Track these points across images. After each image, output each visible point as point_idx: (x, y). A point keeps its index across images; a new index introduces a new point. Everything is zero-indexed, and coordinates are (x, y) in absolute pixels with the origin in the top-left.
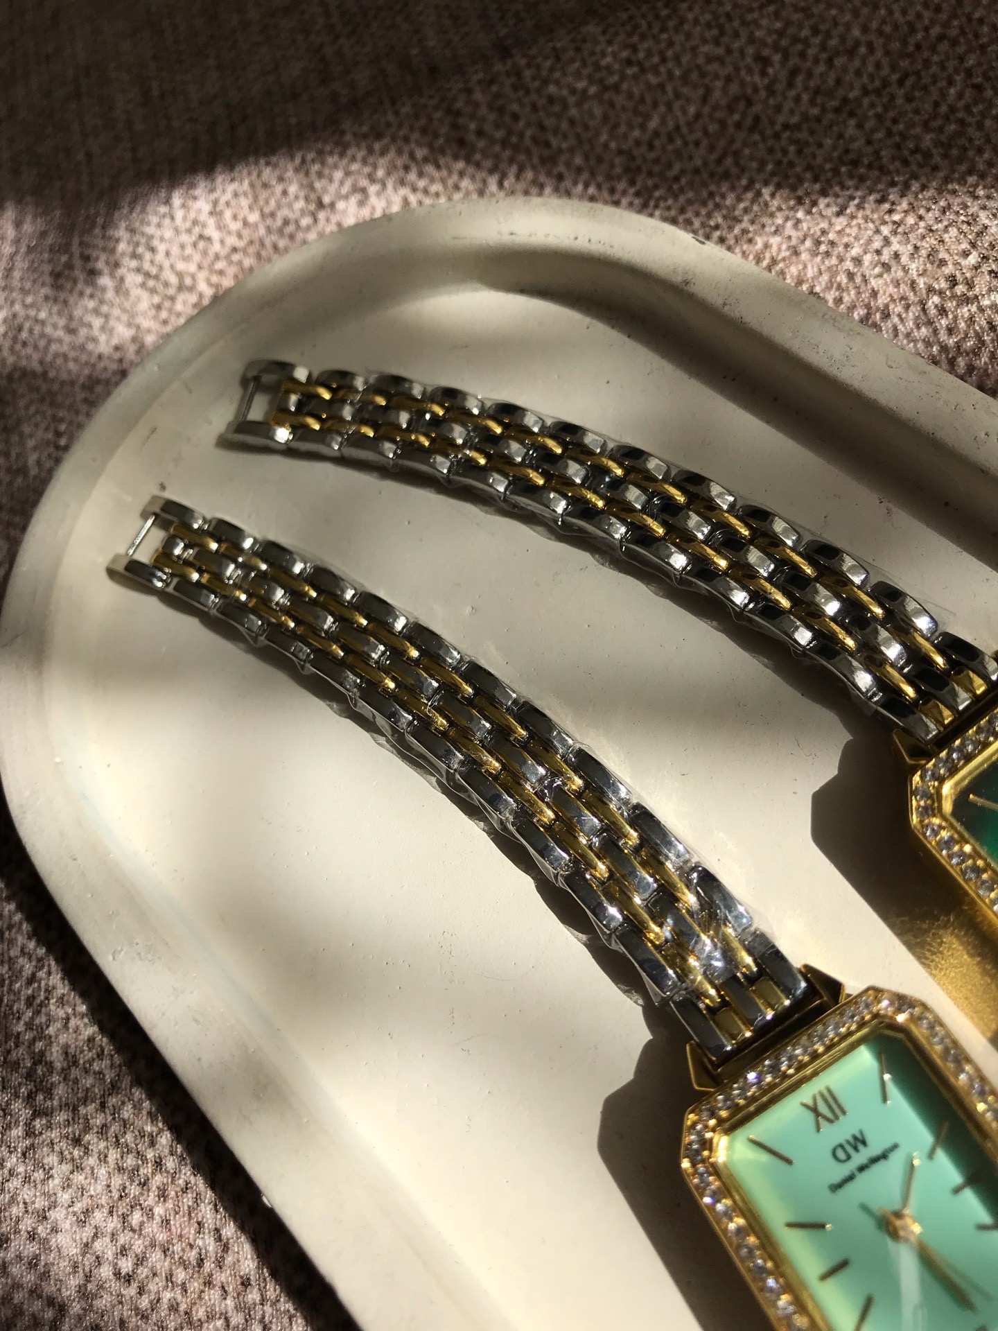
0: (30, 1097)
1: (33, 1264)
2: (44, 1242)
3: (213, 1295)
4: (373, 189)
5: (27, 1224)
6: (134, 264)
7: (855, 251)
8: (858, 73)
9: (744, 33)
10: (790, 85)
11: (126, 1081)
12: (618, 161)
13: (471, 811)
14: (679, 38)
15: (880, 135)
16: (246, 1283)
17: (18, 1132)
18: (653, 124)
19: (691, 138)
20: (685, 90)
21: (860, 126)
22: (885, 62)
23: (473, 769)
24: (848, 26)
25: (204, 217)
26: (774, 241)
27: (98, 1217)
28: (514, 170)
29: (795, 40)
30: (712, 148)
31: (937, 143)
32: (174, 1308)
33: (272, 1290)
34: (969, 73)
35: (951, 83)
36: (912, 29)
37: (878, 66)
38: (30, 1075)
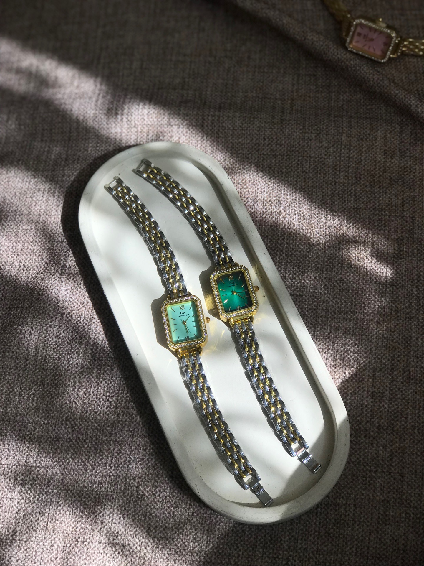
0: (62, 270)
1: (56, 294)
2: (59, 291)
3: (84, 309)
4: (182, 126)
5: (57, 288)
6: (127, 116)
7: (259, 187)
8: (280, 150)
9: (263, 132)
10: (268, 146)
11: (78, 274)
12: (231, 144)
13: (152, 254)
14: (251, 127)
15: (277, 165)
16: (90, 309)
17: (58, 274)
18: (240, 140)
19: (246, 147)
20: (249, 137)
21: (275, 161)
22: (286, 151)
23: (155, 248)
24: (282, 140)
25: (145, 114)
26: (248, 177)
27: (68, 291)
28: (210, 136)
29: (272, 138)
30: (248, 151)
31: (286, 172)
32: (77, 308)
33: (94, 311)
34: (298, 161)
35: (294, 161)
36: (293, 147)
37: (284, 151)
38: (62, 266)
